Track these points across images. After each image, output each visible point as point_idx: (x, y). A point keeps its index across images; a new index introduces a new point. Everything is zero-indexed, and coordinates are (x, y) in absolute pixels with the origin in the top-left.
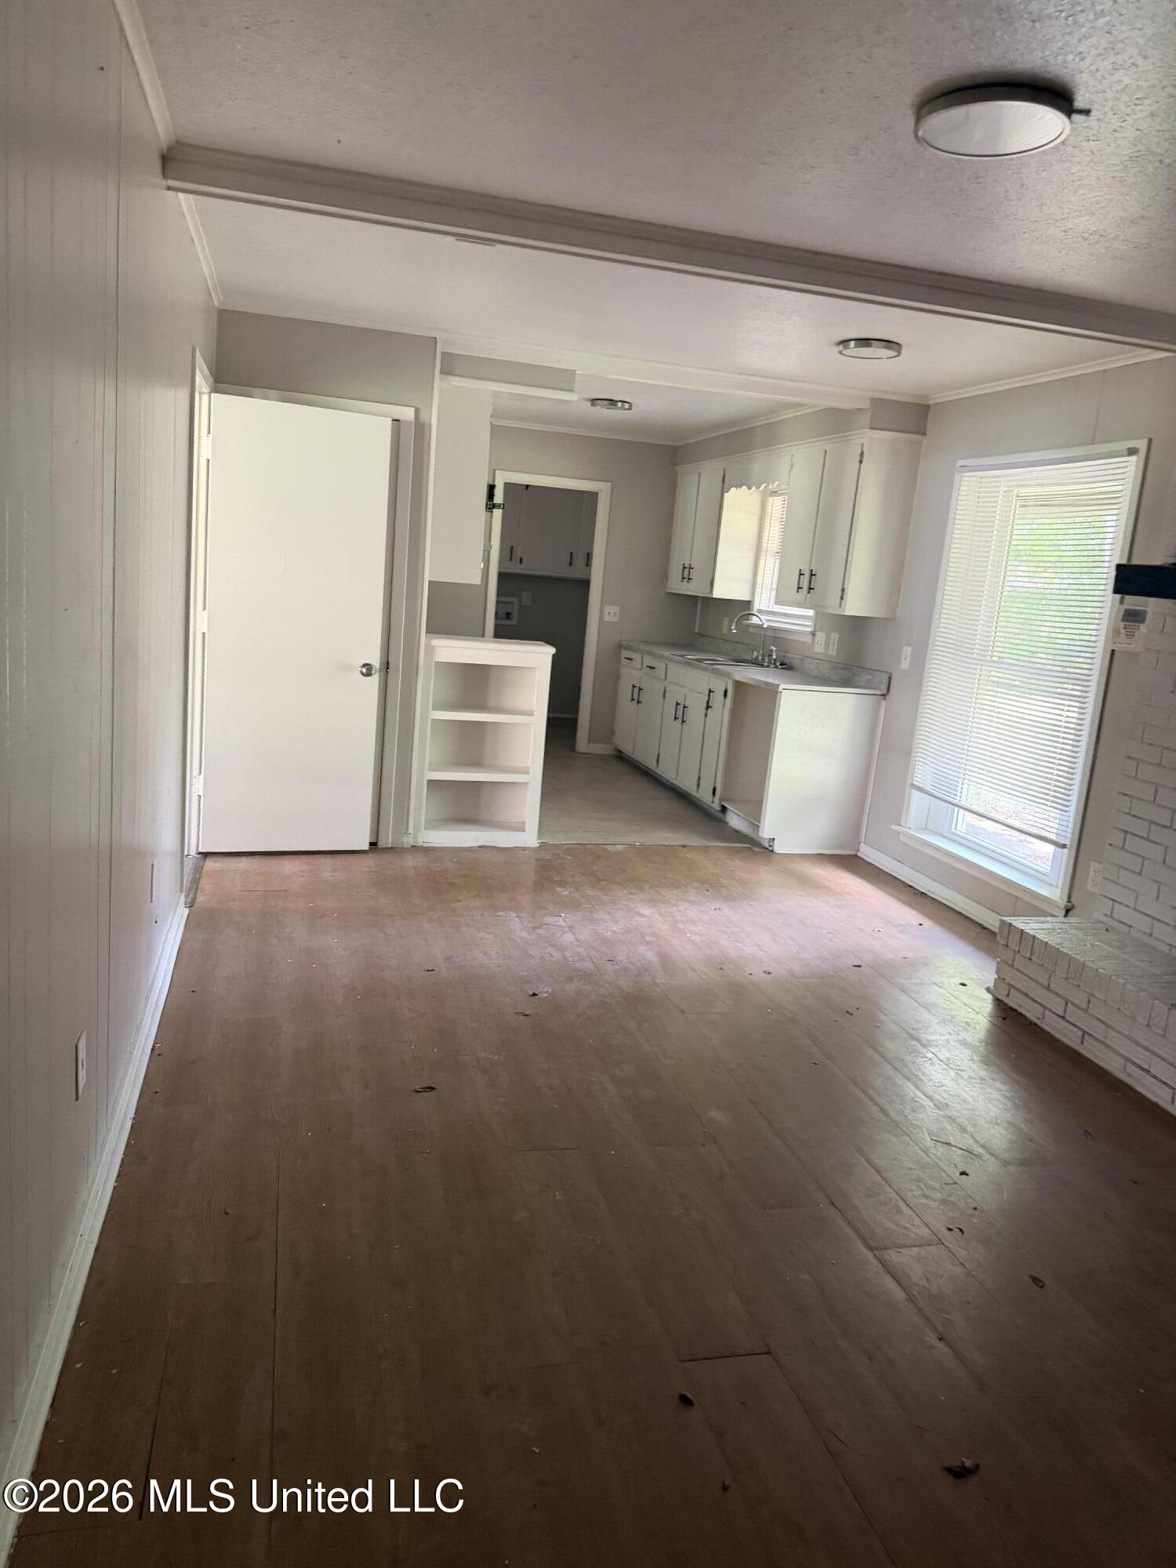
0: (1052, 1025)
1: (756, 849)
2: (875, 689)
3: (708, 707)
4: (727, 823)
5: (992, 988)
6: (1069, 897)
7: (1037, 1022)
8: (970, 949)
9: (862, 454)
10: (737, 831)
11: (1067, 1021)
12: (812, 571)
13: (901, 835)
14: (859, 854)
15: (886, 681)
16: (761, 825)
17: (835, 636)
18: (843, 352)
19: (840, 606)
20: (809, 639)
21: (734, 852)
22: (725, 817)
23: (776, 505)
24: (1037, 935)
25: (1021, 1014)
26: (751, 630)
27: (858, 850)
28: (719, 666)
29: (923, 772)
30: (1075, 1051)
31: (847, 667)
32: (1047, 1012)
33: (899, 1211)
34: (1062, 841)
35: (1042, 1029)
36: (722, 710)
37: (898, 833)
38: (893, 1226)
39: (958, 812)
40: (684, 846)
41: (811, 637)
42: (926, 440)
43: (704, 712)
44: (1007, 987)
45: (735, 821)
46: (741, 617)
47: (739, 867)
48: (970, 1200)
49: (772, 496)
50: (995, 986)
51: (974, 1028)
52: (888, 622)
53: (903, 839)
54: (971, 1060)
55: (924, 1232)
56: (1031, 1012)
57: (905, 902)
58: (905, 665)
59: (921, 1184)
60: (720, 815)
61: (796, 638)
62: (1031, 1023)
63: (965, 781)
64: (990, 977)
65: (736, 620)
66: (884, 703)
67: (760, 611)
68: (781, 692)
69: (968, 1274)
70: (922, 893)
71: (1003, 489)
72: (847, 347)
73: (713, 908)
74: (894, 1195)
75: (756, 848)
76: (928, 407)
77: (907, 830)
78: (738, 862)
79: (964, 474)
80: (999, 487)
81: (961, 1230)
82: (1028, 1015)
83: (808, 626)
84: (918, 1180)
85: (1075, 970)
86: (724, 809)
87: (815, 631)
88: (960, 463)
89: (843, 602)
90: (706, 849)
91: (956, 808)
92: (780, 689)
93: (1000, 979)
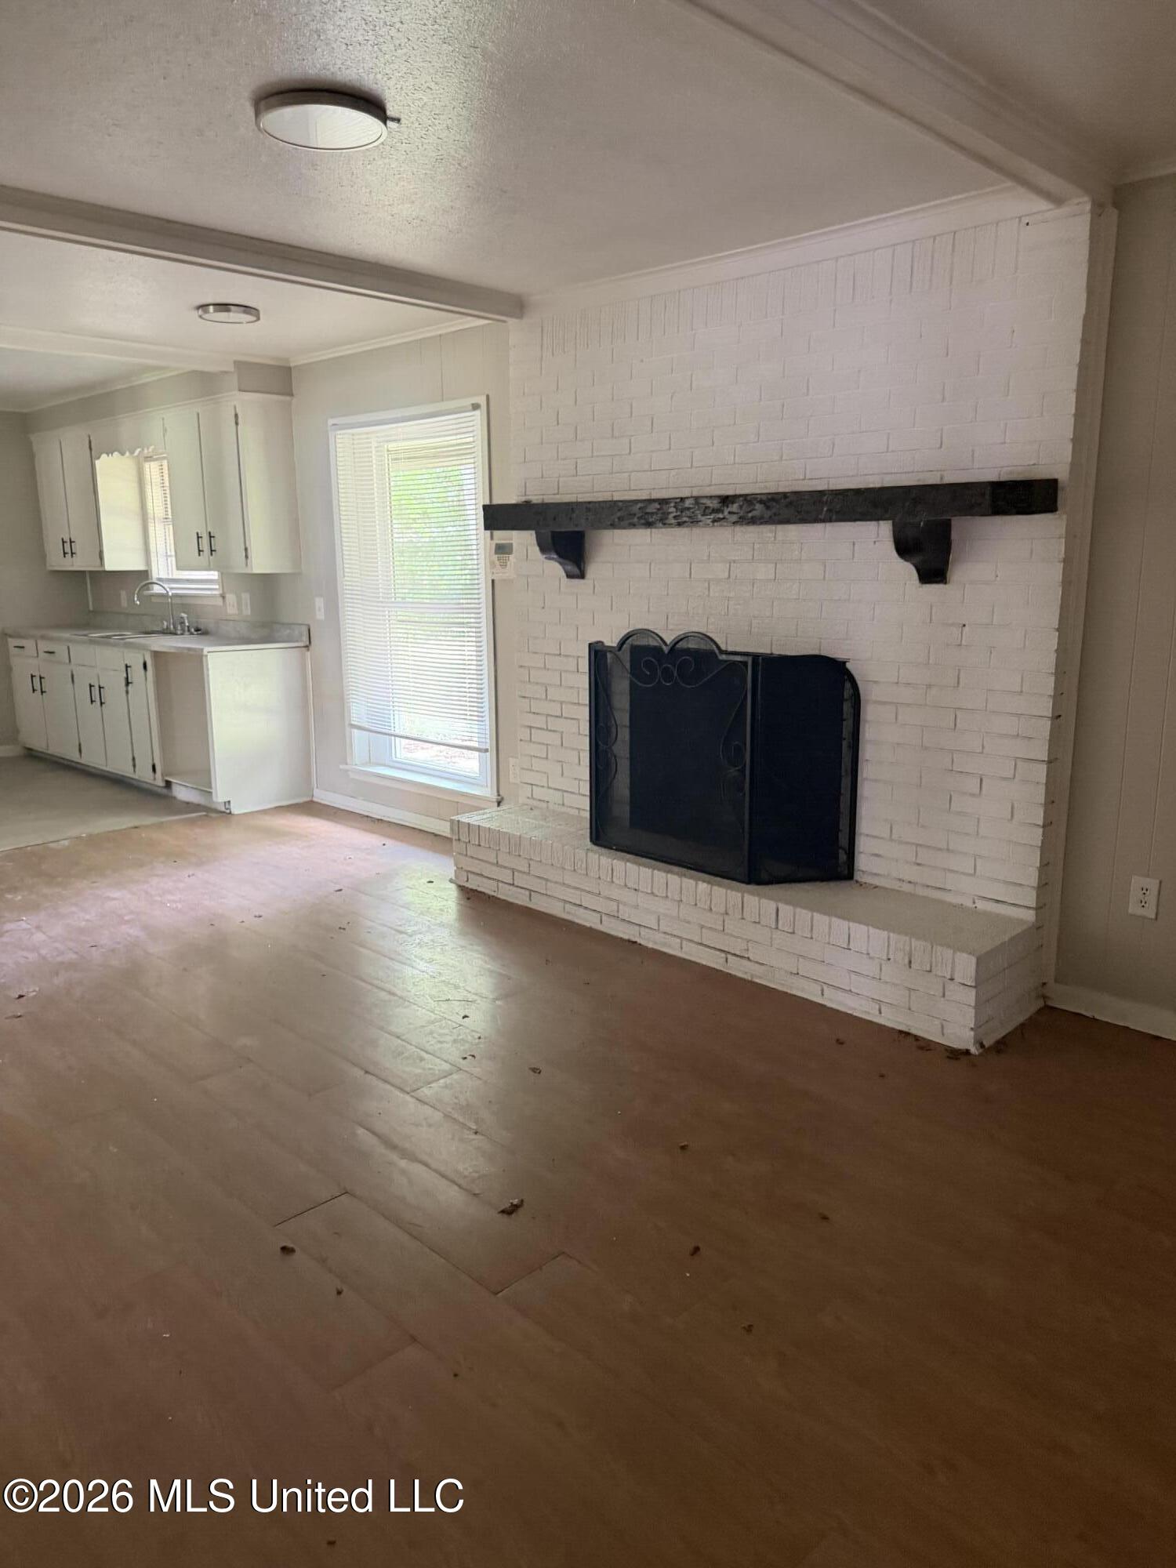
0: (506, 894)
1: (214, 815)
2: (297, 641)
3: (128, 683)
4: (175, 798)
5: (454, 878)
6: (498, 791)
7: (495, 894)
8: (431, 853)
9: (236, 416)
10: (188, 803)
11: (517, 886)
12: (210, 533)
13: (350, 773)
14: (315, 799)
15: (306, 633)
16: (213, 791)
17: (246, 597)
18: (204, 316)
19: (247, 565)
20: (220, 602)
21: (192, 822)
22: (172, 792)
23: (152, 470)
24: (481, 824)
25: (481, 892)
26: (154, 600)
27: (313, 796)
28: (128, 640)
29: (358, 712)
30: (526, 907)
31: (264, 625)
32: (500, 884)
33: (422, 1059)
34: (483, 747)
35: (499, 899)
36: (145, 685)
37: (347, 771)
38: (420, 1071)
39: (395, 740)
40: (136, 827)
41: (221, 599)
42: (294, 401)
43: (125, 689)
44: (465, 874)
45: (182, 793)
46: (142, 587)
47: (201, 834)
48: (474, 1034)
49: (147, 461)
50: (456, 876)
51: (447, 912)
52: (295, 576)
53: (352, 776)
54: (451, 935)
55: (446, 1067)
56: (487, 887)
57: (365, 830)
58: (320, 615)
59: (435, 1035)
60: (165, 791)
61: (205, 602)
62: (489, 897)
63: (396, 712)
64: (450, 870)
65: (136, 592)
66: (308, 654)
67: (160, 579)
68: (207, 656)
69: (486, 1082)
70: (378, 820)
71: (374, 444)
72: (206, 312)
73: (186, 876)
74: (415, 1049)
75: (212, 814)
76: (290, 368)
77: (354, 767)
78: (198, 830)
79: (339, 432)
80: (370, 443)
81: (473, 1056)
82: (487, 891)
83: (215, 589)
84: (431, 1033)
85: (515, 844)
86: (168, 784)
87: (224, 593)
88: (331, 422)
89: (249, 561)
90: (160, 826)
91: (393, 738)
92: (205, 653)
93: (459, 869)
